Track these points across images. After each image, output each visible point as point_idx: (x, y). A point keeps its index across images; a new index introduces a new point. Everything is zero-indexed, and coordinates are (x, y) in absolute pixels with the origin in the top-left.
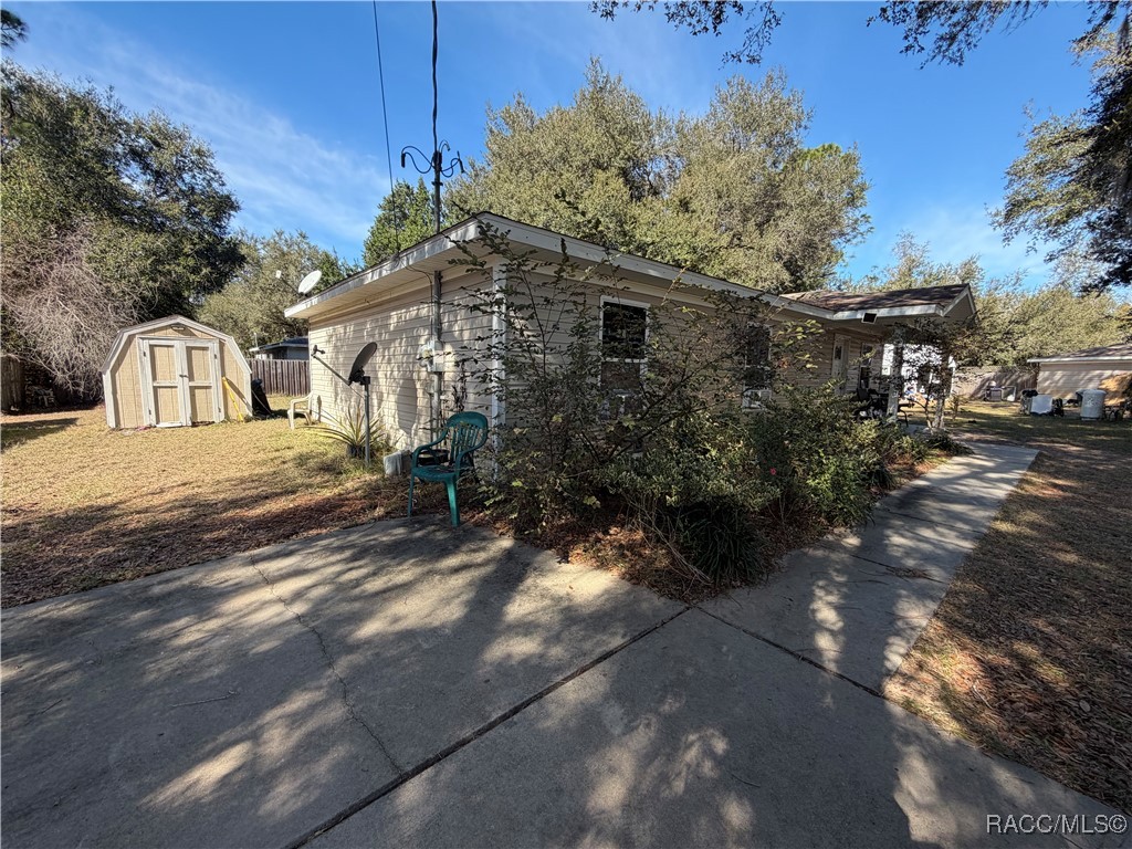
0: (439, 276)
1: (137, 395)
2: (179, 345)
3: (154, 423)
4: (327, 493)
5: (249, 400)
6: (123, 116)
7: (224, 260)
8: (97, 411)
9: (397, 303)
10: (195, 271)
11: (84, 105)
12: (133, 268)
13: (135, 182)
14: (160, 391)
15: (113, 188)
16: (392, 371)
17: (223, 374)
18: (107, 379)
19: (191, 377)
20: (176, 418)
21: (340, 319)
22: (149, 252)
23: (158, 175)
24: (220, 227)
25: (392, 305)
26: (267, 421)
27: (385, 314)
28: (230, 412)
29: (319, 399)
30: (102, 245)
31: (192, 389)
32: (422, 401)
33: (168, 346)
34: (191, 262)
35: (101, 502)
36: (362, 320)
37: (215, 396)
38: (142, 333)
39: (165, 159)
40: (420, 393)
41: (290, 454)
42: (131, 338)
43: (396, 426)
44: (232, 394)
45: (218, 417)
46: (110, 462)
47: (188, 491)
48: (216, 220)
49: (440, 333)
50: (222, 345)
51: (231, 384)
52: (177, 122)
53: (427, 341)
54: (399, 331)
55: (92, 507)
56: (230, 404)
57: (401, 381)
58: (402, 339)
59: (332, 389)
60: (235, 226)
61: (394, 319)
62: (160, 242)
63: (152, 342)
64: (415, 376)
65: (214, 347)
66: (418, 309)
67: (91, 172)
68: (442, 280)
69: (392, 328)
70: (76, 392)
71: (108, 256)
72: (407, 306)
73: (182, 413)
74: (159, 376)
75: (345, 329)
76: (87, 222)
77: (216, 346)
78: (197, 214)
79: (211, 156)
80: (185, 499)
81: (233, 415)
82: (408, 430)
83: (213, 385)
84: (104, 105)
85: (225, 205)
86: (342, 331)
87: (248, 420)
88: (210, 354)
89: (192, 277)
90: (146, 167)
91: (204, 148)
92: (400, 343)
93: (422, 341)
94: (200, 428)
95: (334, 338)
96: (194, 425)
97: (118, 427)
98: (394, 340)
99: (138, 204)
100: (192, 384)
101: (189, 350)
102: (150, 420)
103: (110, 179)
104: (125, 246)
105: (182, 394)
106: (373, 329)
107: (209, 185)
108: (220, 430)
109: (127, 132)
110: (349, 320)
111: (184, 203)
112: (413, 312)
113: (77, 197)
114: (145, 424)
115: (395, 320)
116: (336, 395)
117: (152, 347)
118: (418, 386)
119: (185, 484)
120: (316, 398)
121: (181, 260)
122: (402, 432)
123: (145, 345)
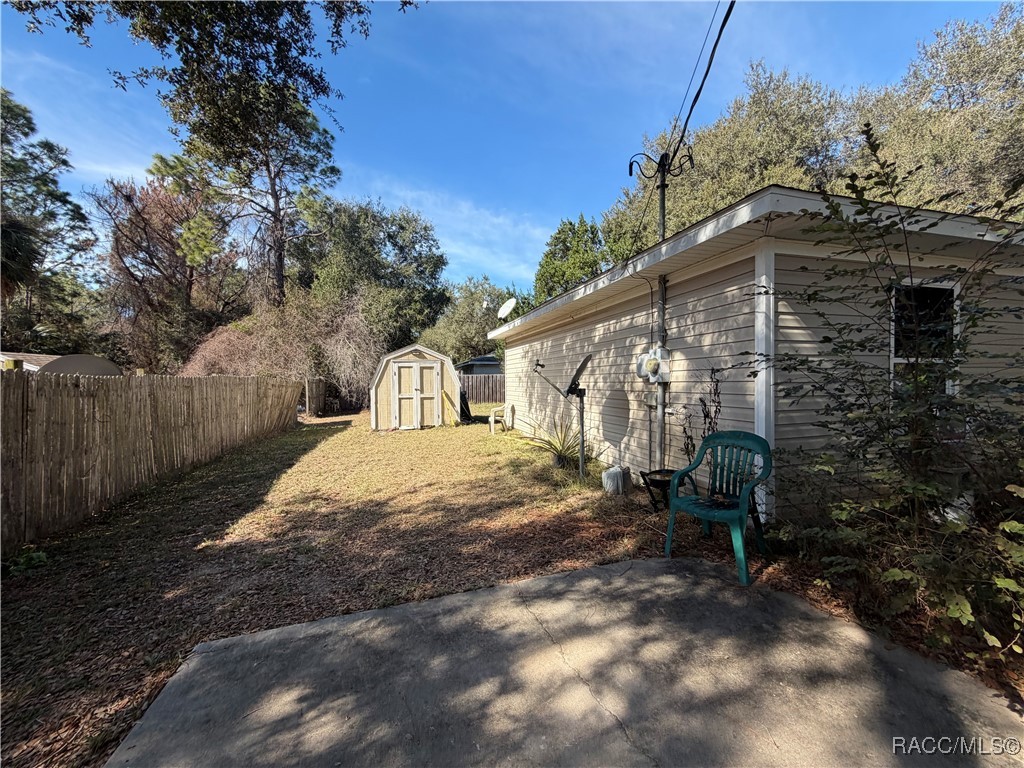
0: (663, 280)
1: (389, 404)
2: (416, 366)
3: (397, 426)
4: (554, 509)
5: (458, 408)
6: (385, 214)
7: (438, 301)
8: (362, 415)
9: (604, 315)
10: (420, 312)
11: (365, 212)
12: (385, 315)
13: (389, 254)
14: (403, 401)
15: (377, 262)
16: (596, 382)
17: (442, 388)
18: (372, 392)
19: (422, 391)
20: (411, 422)
21: (537, 337)
22: (395, 302)
23: (401, 249)
24: (435, 279)
25: (599, 317)
26: (470, 426)
27: (589, 328)
28: (445, 417)
29: (513, 407)
30: (370, 301)
31: (422, 399)
32: (635, 412)
33: (409, 367)
34: (418, 306)
35: (377, 497)
36: (561, 336)
37: (437, 403)
38: (395, 358)
39: (406, 237)
40: (633, 405)
41: (502, 460)
42: (388, 361)
43: (601, 437)
44: (447, 403)
45: (437, 422)
46: (376, 459)
47: (434, 493)
48: (433, 275)
49: (664, 339)
50: (442, 364)
51: (447, 395)
52: (414, 211)
53: (646, 351)
54: (606, 342)
55: (371, 501)
56: (446, 411)
57: (608, 393)
58: (609, 350)
59: (526, 399)
60: (445, 277)
61: (600, 330)
62: (400, 294)
63: (400, 365)
64: (627, 387)
65: (437, 366)
66: (633, 319)
67: (367, 254)
68: (668, 284)
69: (597, 340)
70: (351, 401)
71: (372, 307)
72: (618, 317)
73: (414, 419)
74: (403, 390)
75: (542, 344)
76: (362, 287)
77: (439, 365)
78: (422, 272)
79: (432, 230)
80: (434, 501)
81: (447, 422)
82: (616, 443)
83: (435, 396)
84: (376, 209)
85: (439, 262)
86: (539, 347)
87: (457, 425)
88: (434, 372)
89: (419, 317)
90: (395, 245)
91: (429, 225)
92: (608, 354)
93: (638, 350)
94: (426, 430)
95: (530, 354)
96: (422, 428)
97: (377, 430)
98: (600, 352)
99: (390, 270)
100: (422, 396)
101: (422, 369)
102: (395, 424)
103: (376, 256)
104: (381, 300)
105: (416, 402)
106: (574, 342)
107: (431, 250)
108: (440, 433)
109: (387, 224)
110: (546, 337)
111: (415, 265)
112: (626, 321)
113: (359, 271)
114: (393, 427)
115: (601, 332)
116: (531, 404)
117: (400, 368)
118: (631, 397)
119: (430, 485)
120: (510, 407)
121: (413, 305)
122: (607, 444)
123: (396, 366)
